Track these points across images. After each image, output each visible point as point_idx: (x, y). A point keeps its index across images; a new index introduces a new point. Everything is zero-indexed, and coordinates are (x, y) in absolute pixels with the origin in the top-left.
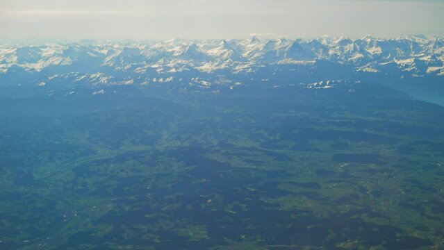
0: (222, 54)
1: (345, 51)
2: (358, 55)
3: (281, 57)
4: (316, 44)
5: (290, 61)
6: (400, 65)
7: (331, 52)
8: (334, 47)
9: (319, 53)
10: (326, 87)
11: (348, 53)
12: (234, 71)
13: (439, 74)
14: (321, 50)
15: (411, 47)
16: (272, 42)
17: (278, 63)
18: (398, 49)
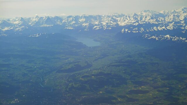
0: (19, 23)
1: (69, 21)
2: (74, 22)
3: (42, 24)
4: (57, 18)
5: (45, 25)
6: (83, 26)
7: (63, 21)
8: (65, 19)
9: (58, 22)
10: (37, 36)
11: (70, 21)
12: (15, 30)
13: (96, 29)
14: (59, 21)
15: (98, 18)
16: (42, 18)
17: (41, 26)
18: (92, 19)
